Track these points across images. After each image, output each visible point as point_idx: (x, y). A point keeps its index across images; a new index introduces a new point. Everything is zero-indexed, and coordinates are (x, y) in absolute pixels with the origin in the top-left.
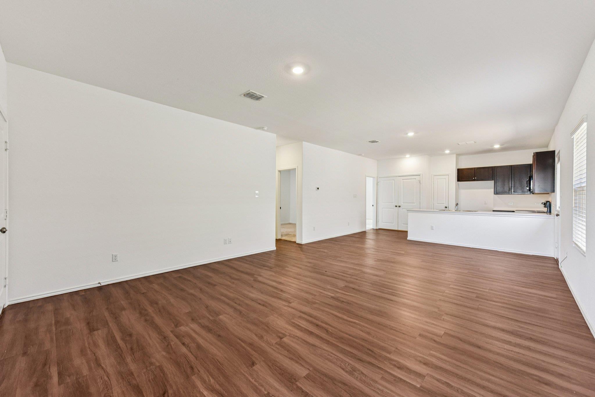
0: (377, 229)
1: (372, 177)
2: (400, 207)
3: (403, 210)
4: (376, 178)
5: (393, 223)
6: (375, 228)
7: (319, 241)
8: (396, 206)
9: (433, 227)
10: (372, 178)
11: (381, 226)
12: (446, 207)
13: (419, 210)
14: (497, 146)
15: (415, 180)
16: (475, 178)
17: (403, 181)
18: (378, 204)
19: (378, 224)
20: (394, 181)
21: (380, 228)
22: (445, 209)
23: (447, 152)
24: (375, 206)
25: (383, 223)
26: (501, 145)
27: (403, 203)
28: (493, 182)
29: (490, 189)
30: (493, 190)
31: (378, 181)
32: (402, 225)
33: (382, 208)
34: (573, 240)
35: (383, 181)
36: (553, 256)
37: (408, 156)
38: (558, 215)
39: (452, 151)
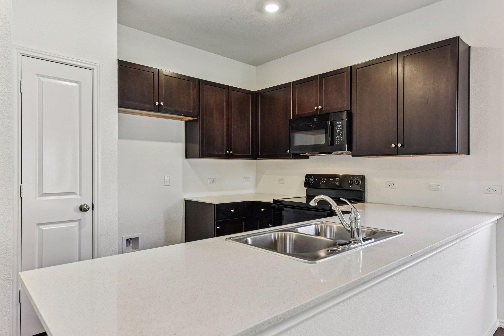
16: (160, 104)
28: (182, 123)
29: (177, 142)
30: (182, 145)
36: (498, 324)
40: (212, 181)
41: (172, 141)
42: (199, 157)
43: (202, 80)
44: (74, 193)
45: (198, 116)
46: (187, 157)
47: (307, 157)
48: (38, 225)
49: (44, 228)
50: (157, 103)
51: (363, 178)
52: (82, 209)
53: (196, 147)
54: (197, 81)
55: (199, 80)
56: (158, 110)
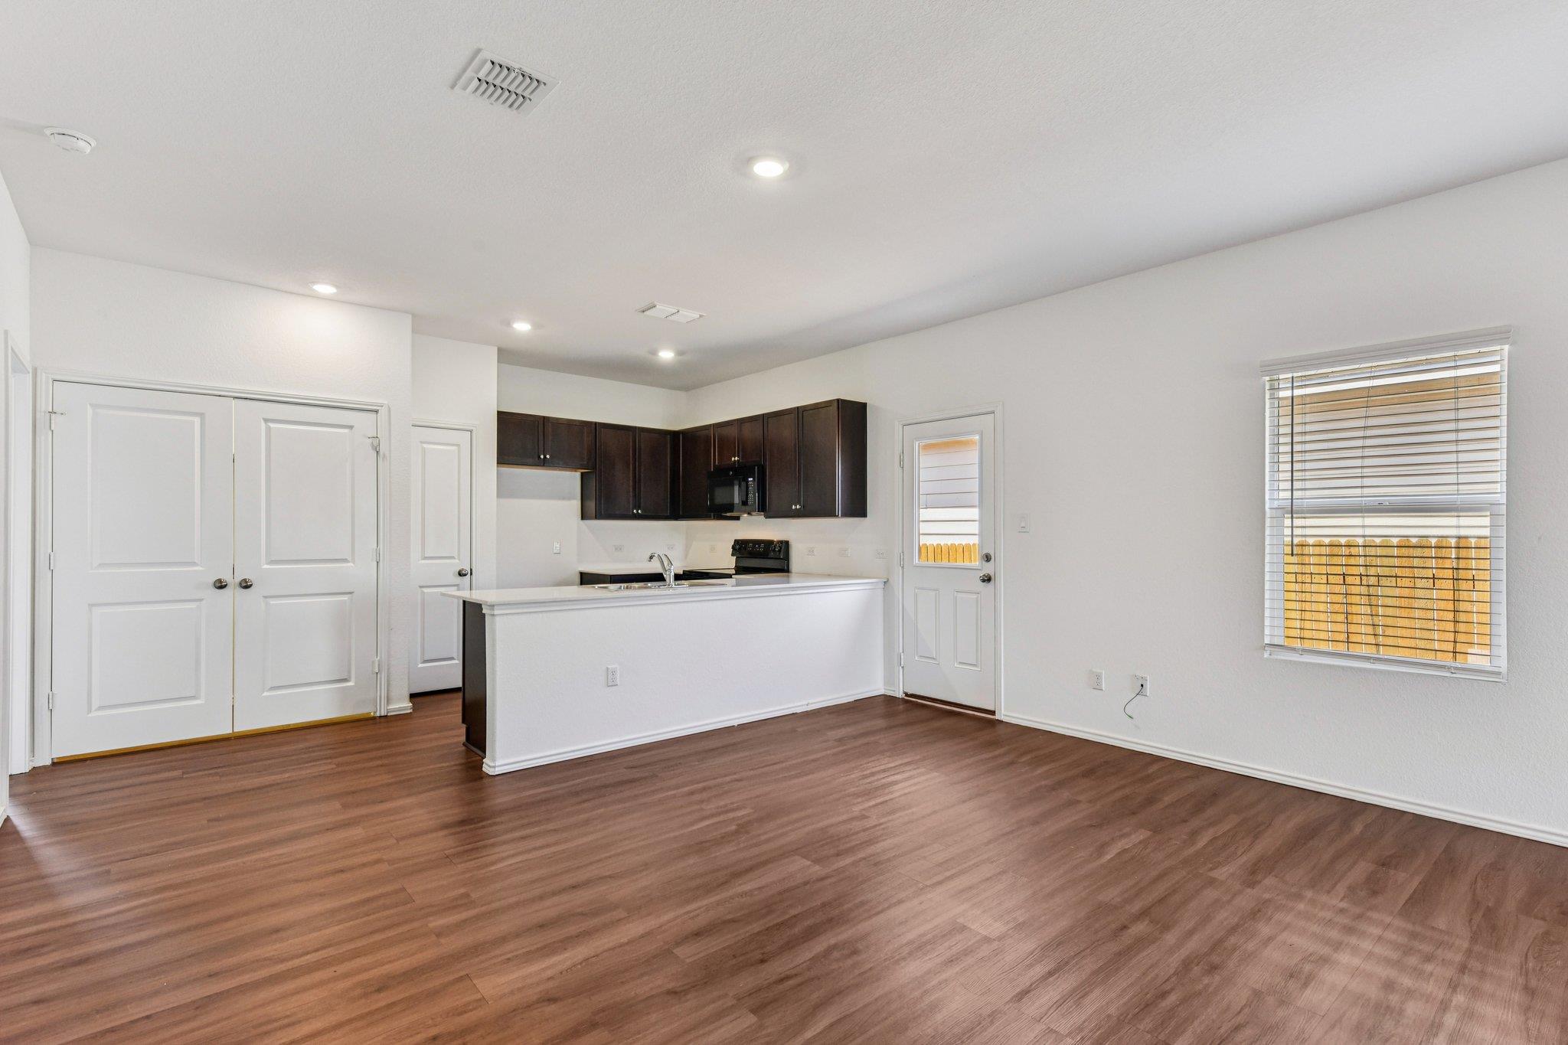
0: (36, 773)
2: (247, 587)
3: (274, 602)
4: (31, 373)
6: (22, 768)
8: (221, 585)
9: (614, 673)
14: (666, 355)
15: (345, 431)
16: (545, 457)
17: (269, 428)
25: (100, 713)
26: (682, 353)
27: (273, 561)
28: (577, 475)
29: (569, 499)
30: (576, 504)
31: (44, 405)
32: (265, 694)
33: (91, 605)
34: (1266, 642)
35: (90, 411)
36: (882, 692)
37: (325, 289)
38: (987, 579)
39: (536, 326)
40: (619, 548)
41: (564, 499)
42: (596, 518)
43: (600, 424)
44: (453, 558)
45: (594, 468)
46: (583, 518)
47: (737, 518)
48: (421, 587)
49: (426, 590)
50: (542, 457)
51: (787, 543)
52: (461, 574)
53: (591, 505)
54: (594, 426)
55: (596, 423)
56: (543, 464)
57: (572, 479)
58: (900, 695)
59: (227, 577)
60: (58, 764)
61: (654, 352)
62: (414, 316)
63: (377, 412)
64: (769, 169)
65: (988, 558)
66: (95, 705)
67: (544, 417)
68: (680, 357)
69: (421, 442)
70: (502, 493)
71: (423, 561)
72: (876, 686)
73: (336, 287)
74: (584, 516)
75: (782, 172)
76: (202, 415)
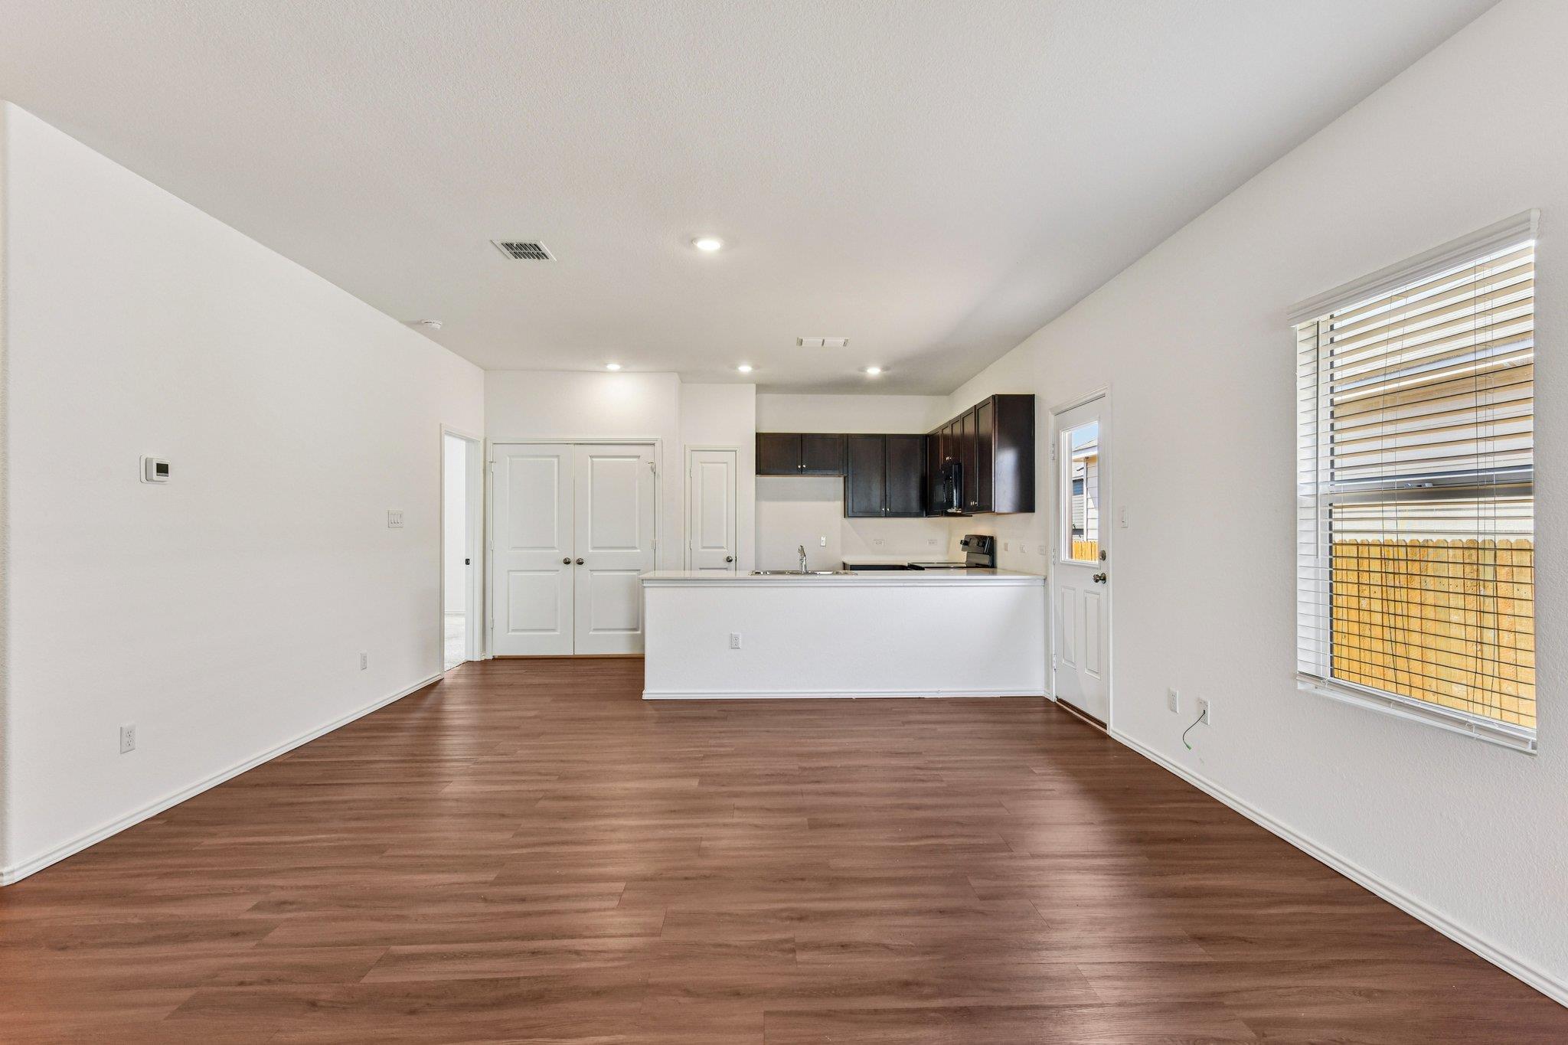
0: (485, 663)
1: (461, 438)
2: (581, 563)
3: (595, 574)
4: (482, 442)
5: (554, 630)
6: (477, 659)
7: (168, 816)
8: (567, 562)
9: (737, 638)
10: (463, 443)
11: (504, 645)
12: (729, 560)
13: (681, 574)
14: (874, 372)
15: (635, 460)
16: (802, 466)
17: (592, 461)
18: (488, 552)
19: (489, 637)
20: (555, 460)
21: (498, 653)
22: (727, 565)
23: (745, 369)
24: (477, 562)
25: (513, 633)
26: (885, 368)
27: (594, 548)
28: (840, 480)
29: (834, 500)
30: (838, 505)
31: (489, 459)
32: (591, 633)
33: (509, 571)
34: (1301, 668)
35: (508, 459)
36: (1041, 694)
37: (614, 367)
38: (1101, 578)
39: (756, 367)
40: (879, 542)
41: (825, 500)
42: (860, 517)
43: (851, 435)
44: (721, 548)
45: (847, 473)
50: (799, 466)
54: (845, 437)
55: (846, 435)
56: (801, 472)
57: (833, 484)
58: (1053, 699)
59: (571, 558)
60: (494, 659)
61: (863, 369)
62: (680, 373)
63: (654, 444)
64: (709, 246)
65: (1103, 556)
66: (511, 628)
67: (802, 434)
68: (885, 372)
69: (701, 463)
70: (758, 497)
71: (703, 550)
72: (1034, 686)
73: (620, 364)
74: (846, 515)
75: (719, 246)
76: (558, 456)
